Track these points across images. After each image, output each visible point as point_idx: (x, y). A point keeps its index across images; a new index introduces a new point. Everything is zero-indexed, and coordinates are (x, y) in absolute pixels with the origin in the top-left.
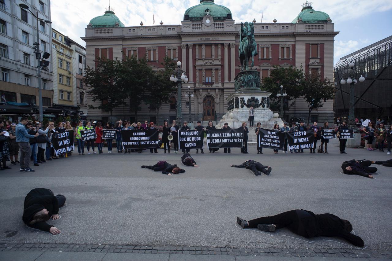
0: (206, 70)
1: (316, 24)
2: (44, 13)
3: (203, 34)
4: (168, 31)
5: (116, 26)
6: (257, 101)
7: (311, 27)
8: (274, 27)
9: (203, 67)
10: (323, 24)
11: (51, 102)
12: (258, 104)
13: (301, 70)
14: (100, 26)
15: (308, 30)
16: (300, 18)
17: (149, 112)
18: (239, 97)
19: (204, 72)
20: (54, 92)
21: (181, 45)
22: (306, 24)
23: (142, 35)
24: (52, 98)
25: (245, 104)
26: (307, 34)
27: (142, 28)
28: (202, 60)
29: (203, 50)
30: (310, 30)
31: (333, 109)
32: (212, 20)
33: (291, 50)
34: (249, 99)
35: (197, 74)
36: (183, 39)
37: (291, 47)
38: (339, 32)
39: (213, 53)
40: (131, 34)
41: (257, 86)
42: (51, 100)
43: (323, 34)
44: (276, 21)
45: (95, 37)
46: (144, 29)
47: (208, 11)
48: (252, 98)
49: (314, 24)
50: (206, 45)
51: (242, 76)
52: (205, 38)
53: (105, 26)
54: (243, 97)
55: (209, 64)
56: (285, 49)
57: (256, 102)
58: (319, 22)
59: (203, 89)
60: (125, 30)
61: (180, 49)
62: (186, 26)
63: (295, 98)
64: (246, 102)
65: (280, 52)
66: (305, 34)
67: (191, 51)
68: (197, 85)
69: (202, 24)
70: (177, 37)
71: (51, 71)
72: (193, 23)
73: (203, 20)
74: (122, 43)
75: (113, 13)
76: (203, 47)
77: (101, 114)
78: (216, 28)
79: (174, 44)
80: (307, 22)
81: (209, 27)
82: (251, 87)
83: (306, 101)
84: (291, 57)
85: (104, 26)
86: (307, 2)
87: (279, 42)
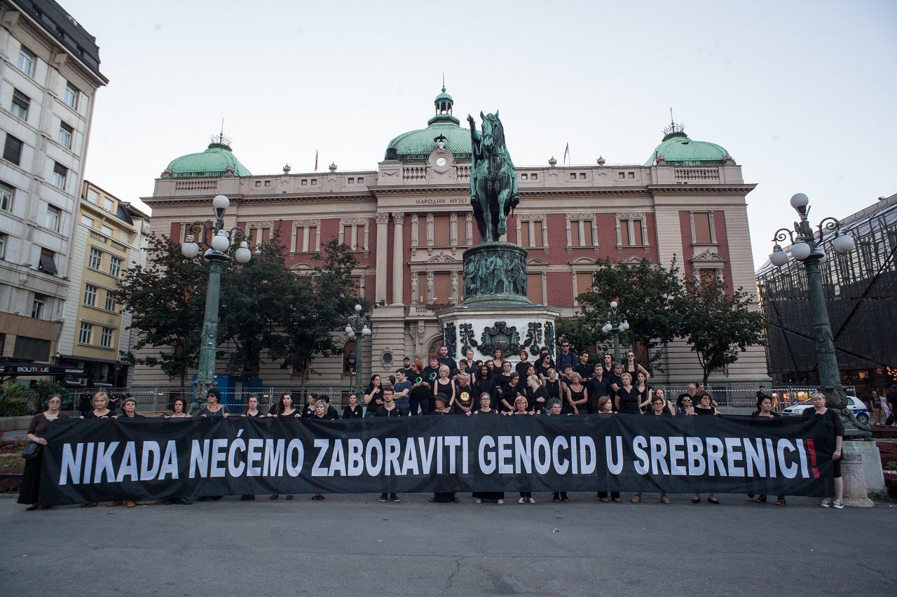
0: (436, 273)
1: (700, 169)
2: (70, 148)
3: (430, 190)
4: (348, 185)
5: (226, 175)
6: (514, 334)
7: (687, 174)
8: (600, 175)
9: (428, 267)
10: (716, 169)
11: (52, 349)
12: (516, 346)
13: (672, 271)
14: (191, 173)
15: (683, 181)
16: (658, 155)
17: (291, 379)
18: (458, 323)
19: (431, 279)
20: (65, 325)
21: (376, 215)
22: (676, 167)
23: (284, 192)
24: (57, 341)
25: (474, 344)
26: (679, 189)
27: (287, 179)
28: (426, 251)
29: (430, 229)
30: (686, 181)
31: (766, 371)
32: (452, 159)
33: (644, 225)
34: (487, 329)
35: (415, 283)
36: (381, 202)
37: (645, 219)
38: (756, 185)
39: (454, 234)
40: (261, 190)
41: (516, 290)
42: (52, 345)
43: (719, 189)
44: (604, 162)
45: (173, 198)
46: (292, 180)
47: (441, 141)
48: (496, 324)
49: (693, 167)
50: (436, 215)
51: (471, 261)
52: (435, 199)
53: (202, 173)
54: (468, 322)
55: (442, 260)
56: (631, 224)
57: (510, 336)
58: (705, 163)
59: (426, 321)
60: (245, 182)
61: (373, 224)
62: (390, 172)
63: (664, 341)
64: (478, 338)
65: (618, 230)
66: (673, 189)
67: (399, 229)
68: (413, 310)
69: (427, 169)
70: (368, 197)
71: (65, 276)
72: (406, 166)
73: (431, 160)
74: (237, 211)
75: (227, 148)
76: (430, 219)
77: (167, 383)
78: (462, 176)
79: (359, 213)
80: (677, 164)
81: (444, 175)
82: (497, 292)
83: (693, 348)
84: (646, 243)
85: (200, 174)
86: (673, 124)
87: (615, 207)
